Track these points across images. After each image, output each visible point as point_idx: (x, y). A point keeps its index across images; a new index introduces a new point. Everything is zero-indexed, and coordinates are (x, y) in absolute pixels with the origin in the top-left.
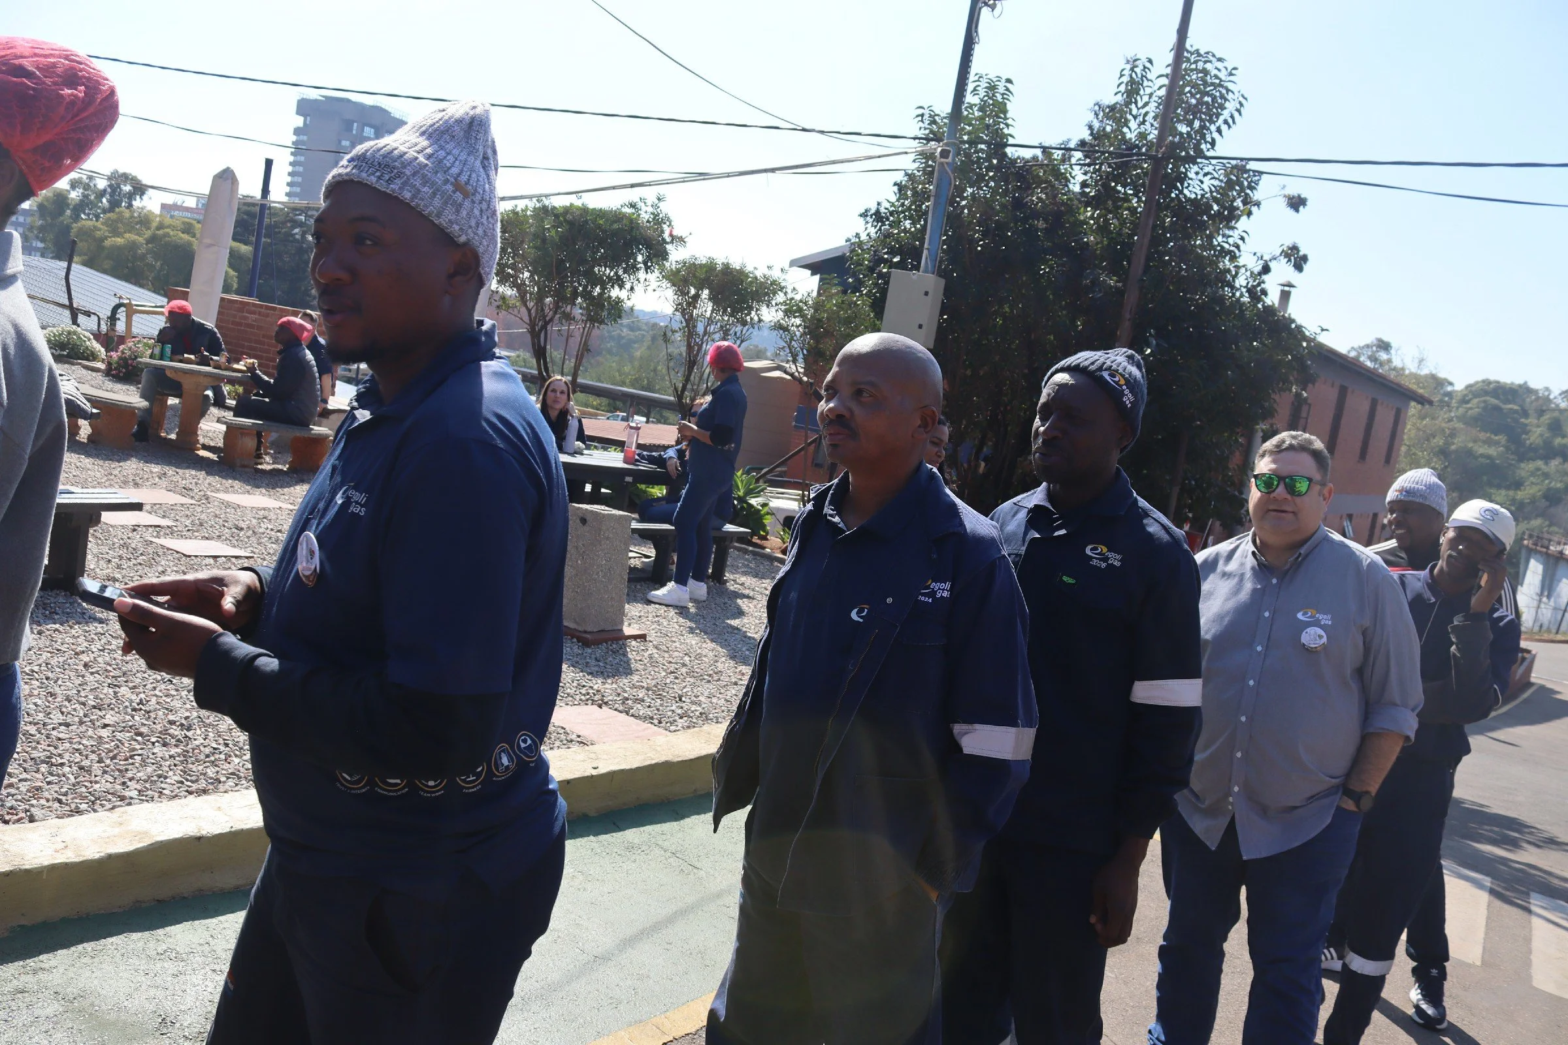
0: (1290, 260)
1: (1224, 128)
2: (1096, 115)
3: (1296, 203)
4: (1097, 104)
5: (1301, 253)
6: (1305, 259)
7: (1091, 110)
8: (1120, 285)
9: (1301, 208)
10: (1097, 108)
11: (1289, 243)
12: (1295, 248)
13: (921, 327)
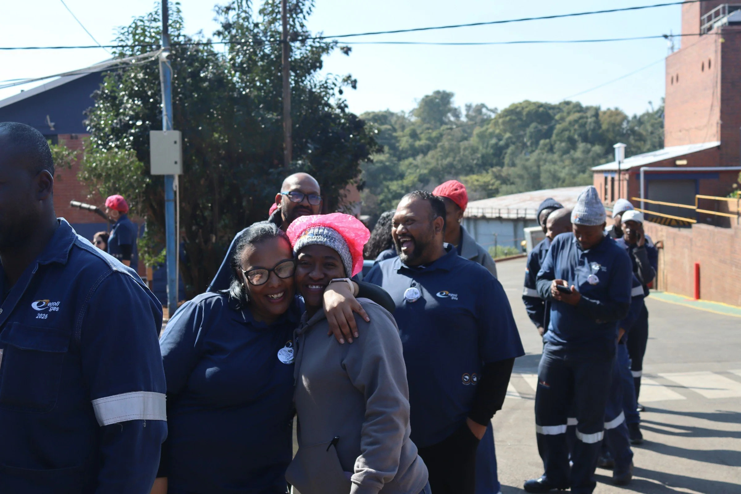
0: (348, 83)
1: (307, 15)
2: (218, 12)
3: (347, 51)
4: (216, 6)
5: (353, 78)
6: (355, 81)
7: (214, 10)
8: (279, 117)
9: (349, 53)
10: (217, 9)
11: (346, 74)
12: (349, 77)
13: (176, 163)
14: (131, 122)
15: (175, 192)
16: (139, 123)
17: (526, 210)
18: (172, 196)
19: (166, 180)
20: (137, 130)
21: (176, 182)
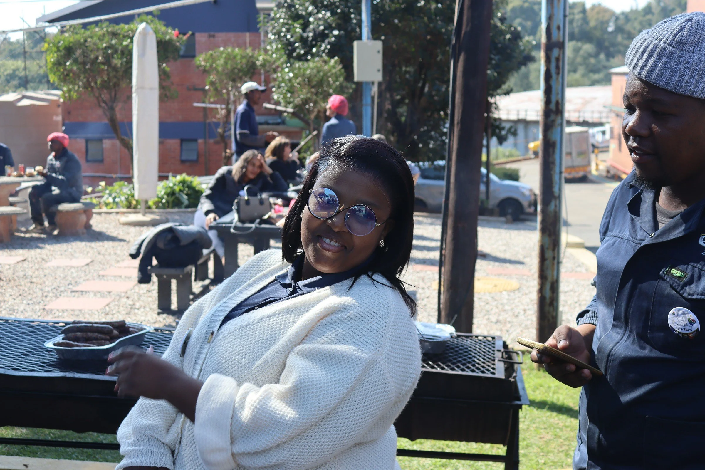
13: (379, 71)
14: (326, 32)
15: (373, 98)
16: (336, 32)
17: (526, 111)
18: (369, 100)
19: (364, 86)
20: (333, 39)
21: (375, 89)
